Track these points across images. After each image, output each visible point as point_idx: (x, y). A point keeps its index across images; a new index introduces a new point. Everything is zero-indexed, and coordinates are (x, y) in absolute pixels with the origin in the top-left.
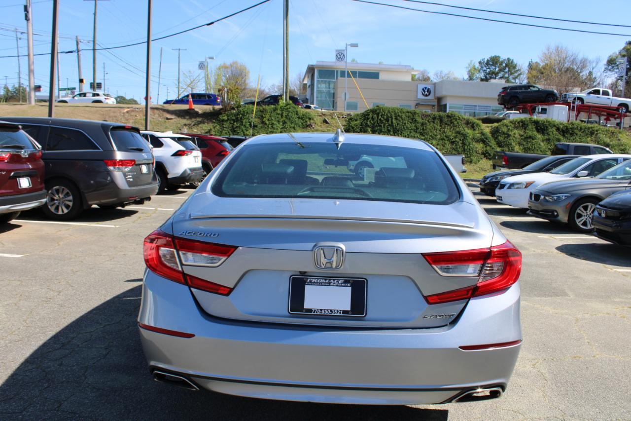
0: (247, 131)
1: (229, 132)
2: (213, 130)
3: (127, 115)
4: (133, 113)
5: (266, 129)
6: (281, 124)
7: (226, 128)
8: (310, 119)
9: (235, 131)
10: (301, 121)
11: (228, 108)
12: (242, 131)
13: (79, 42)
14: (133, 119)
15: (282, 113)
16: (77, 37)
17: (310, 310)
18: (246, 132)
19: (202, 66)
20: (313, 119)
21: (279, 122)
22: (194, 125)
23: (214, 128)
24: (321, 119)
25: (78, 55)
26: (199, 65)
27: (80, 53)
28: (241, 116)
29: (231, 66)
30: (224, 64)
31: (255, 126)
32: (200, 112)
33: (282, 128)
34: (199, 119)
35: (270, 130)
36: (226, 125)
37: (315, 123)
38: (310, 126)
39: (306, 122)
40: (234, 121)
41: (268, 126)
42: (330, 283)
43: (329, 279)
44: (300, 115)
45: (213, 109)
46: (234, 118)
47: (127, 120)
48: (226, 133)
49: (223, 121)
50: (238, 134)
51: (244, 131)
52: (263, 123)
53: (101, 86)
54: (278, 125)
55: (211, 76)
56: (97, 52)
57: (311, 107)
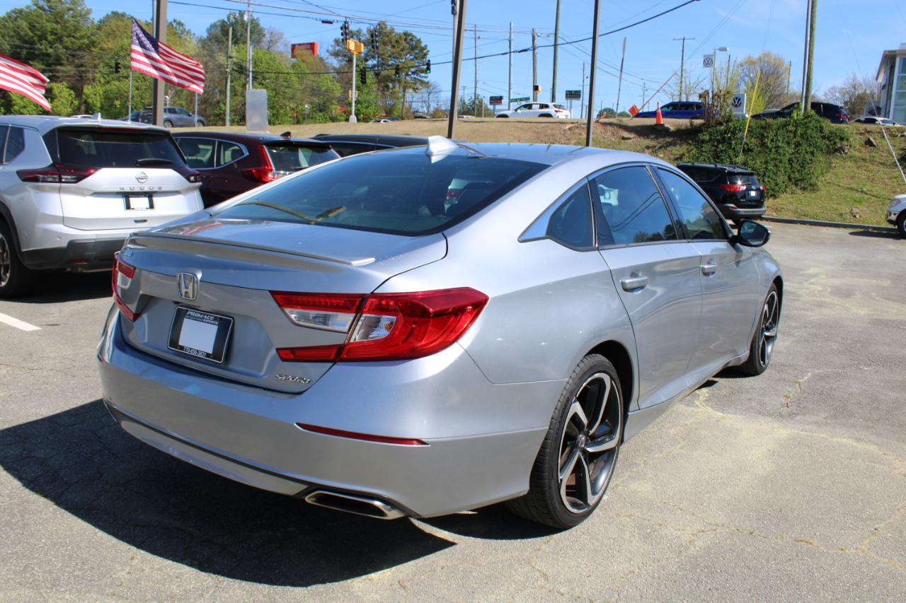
0: (736, 157)
1: (709, 159)
2: (687, 155)
3: (569, 132)
4: (577, 131)
5: (767, 155)
6: (793, 146)
7: (706, 152)
8: (842, 139)
9: (718, 157)
10: (827, 142)
11: (712, 122)
12: (729, 157)
13: (536, 37)
14: (575, 139)
15: (796, 131)
16: (533, 30)
17: (182, 348)
18: (734, 159)
19: (708, 62)
20: (847, 140)
21: (788, 143)
22: (660, 148)
23: (689, 152)
24: (863, 138)
25: (534, 53)
26: (704, 61)
27: (536, 51)
28: (729, 135)
29: (760, 59)
30: (749, 57)
31: (750, 150)
32: (672, 129)
33: (793, 154)
34: (669, 140)
35: (772, 156)
36: (706, 147)
37: (850, 146)
38: (841, 150)
39: (835, 143)
40: (719, 142)
41: (771, 151)
42: (203, 318)
43: (203, 315)
44: (826, 132)
45: (691, 124)
46: (719, 138)
47: (569, 140)
48: (705, 160)
49: (703, 142)
50: (722, 161)
51: (732, 157)
52: (763, 145)
53: (580, 95)
54: (787, 149)
55: (721, 77)
57: (876, 120)
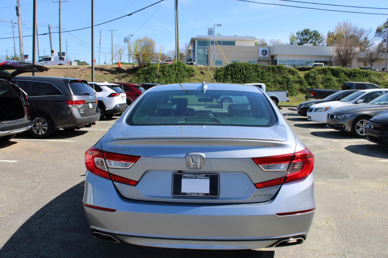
0: (154, 80)
1: (143, 81)
2: (134, 80)
3: (81, 72)
4: (84, 71)
5: (166, 79)
6: (175, 75)
7: (141, 78)
8: (193, 71)
9: (147, 80)
10: (187, 73)
11: (142, 66)
12: (151, 80)
13: (50, 28)
14: (84, 75)
15: (176, 68)
16: (49, 25)
17: (185, 194)
19: (126, 40)
20: (195, 71)
21: (173, 74)
22: (122, 77)
23: (134, 78)
24: (200, 71)
25: (50, 36)
26: (124, 40)
27: (51, 34)
28: (150, 71)
29: (144, 40)
30: (139, 39)
31: (159, 77)
32: (125, 69)
33: (176, 77)
34: (125, 74)
35: (168, 79)
36: (141, 76)
37: (196, 74)
38: (193, 75)
39: (190, 73)
40: (146, 74)
41: (167, 77)
42: (197, 177)
43: (196, 175)
44: (187, 69)
45: (133, 67)
46: (146, 72)
47: (81, 75)
48: (141, 81)
49: (139, 74)
50: (149, 82)
51: (152, 80)
52: (164, 74)
53: (65, 54)
54: (173, 76)
55: (132, 46)
56: (61, 34)
57: (193, 64)
